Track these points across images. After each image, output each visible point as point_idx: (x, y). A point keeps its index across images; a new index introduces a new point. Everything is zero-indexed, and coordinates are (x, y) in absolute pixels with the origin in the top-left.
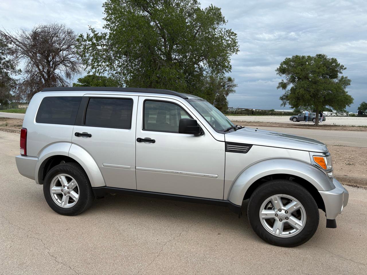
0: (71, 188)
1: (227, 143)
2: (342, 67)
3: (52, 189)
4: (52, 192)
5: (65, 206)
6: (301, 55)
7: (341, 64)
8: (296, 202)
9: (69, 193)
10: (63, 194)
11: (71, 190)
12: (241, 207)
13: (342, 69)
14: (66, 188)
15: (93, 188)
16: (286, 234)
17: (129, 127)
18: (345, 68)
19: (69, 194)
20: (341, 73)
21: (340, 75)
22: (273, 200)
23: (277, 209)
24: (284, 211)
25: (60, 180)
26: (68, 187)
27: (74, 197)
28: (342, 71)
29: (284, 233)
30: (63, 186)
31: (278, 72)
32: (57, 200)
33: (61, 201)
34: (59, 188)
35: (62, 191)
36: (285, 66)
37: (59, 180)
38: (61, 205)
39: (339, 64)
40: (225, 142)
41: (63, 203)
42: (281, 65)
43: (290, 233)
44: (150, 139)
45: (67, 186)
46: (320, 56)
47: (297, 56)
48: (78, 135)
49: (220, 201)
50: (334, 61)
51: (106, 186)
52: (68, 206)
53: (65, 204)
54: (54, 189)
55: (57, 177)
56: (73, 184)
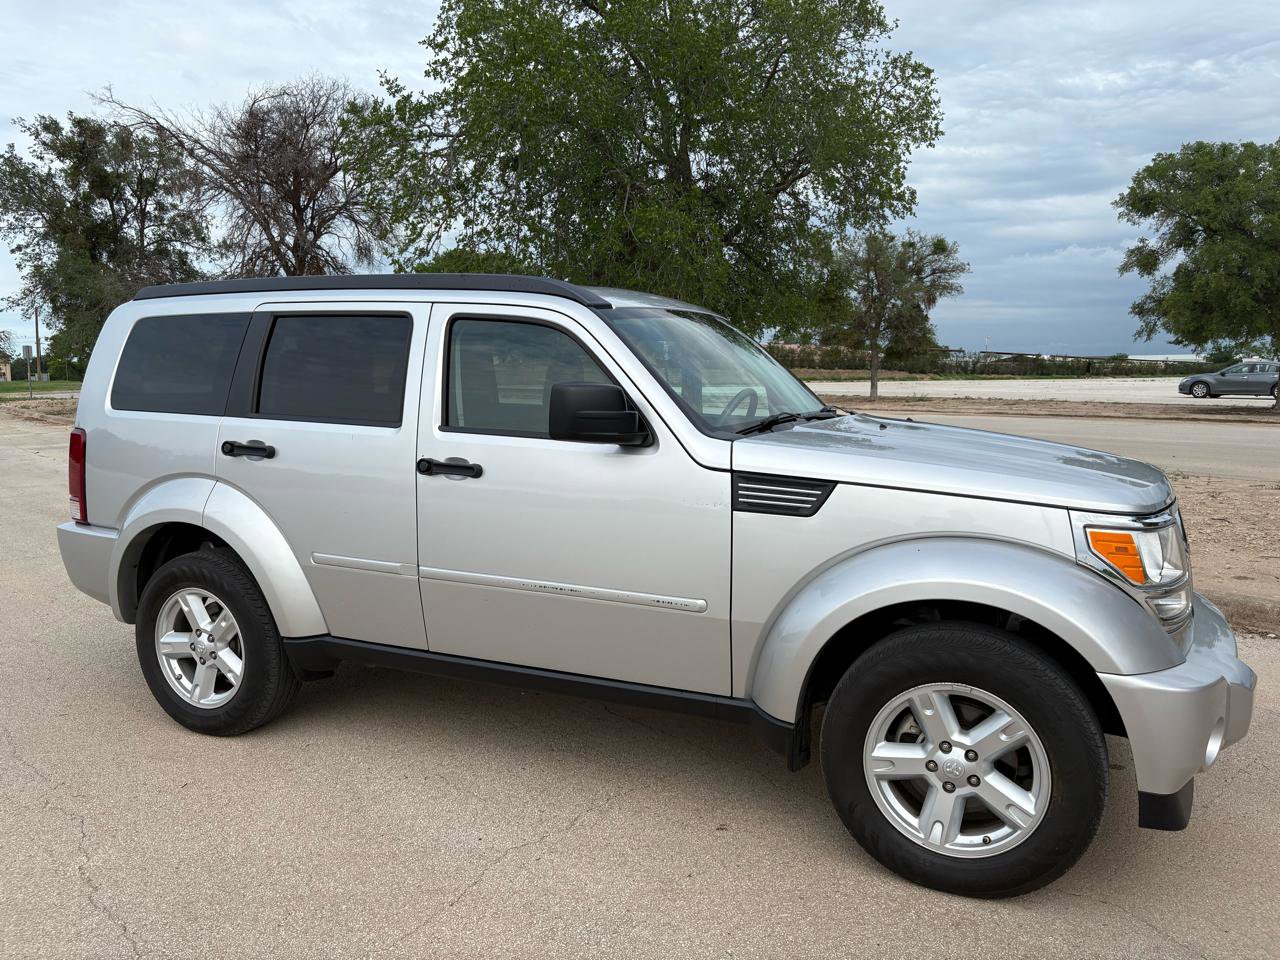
0: (221, 639)
3: (162, 640)
4: (162, 651)
8: (1009, 714)
9: (213, 655)
10: (197, 659)
11: (219, 645)
12: (792, 727)
14: (204, 637)
16: (969, 845)
19: (215, 658)
22: (919, 704)
23: (933, 743)
24: (962, 752)
25: (185, 609)
26: (210, 635)
27: (230, 671)
29: (962, 839)
30: (194, 630)
33: (192, 682)
34: (183, 638)
35: (194, 650)
37: (181, 610)
38: (192, 696)
40: (731, 471)
41: (198, 690)
43: (986, 842)
44: (463, 464)
45: (206, 632)
48: (231, 449)
49: (720, 701)
51: (328, 635)
52: (214, 700)
53: (202, 696)
54: (169, 639)
55: (173, 600)
56: (223, 624)
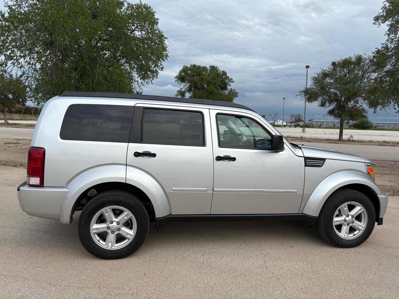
1: (306, 158)
2: (231, 80)
5: (113, 247)
6: (197, 64)
7: (230, 78)
8: (360, 207)
12: (317, 217)
13: (231, 81)
15: (157, 219)
17: (203, 144)
18: (233, 82)
20: (230, 85)
21: (229, 87)
22: (344, 207)
23: (345, 215)
28: (230, 84)
29: (350, 236)
31: (176, 79)
32: (99, 241)
36: (183, 74)
39: (229, 77)
40: (304, 157)
42: (180, 72)
43: (354, 235)
44: (229, 157)
46: (213, 68)
47: (194, 66)
49: (296, 215)
50: (224, 73)
51: (170, 215)
